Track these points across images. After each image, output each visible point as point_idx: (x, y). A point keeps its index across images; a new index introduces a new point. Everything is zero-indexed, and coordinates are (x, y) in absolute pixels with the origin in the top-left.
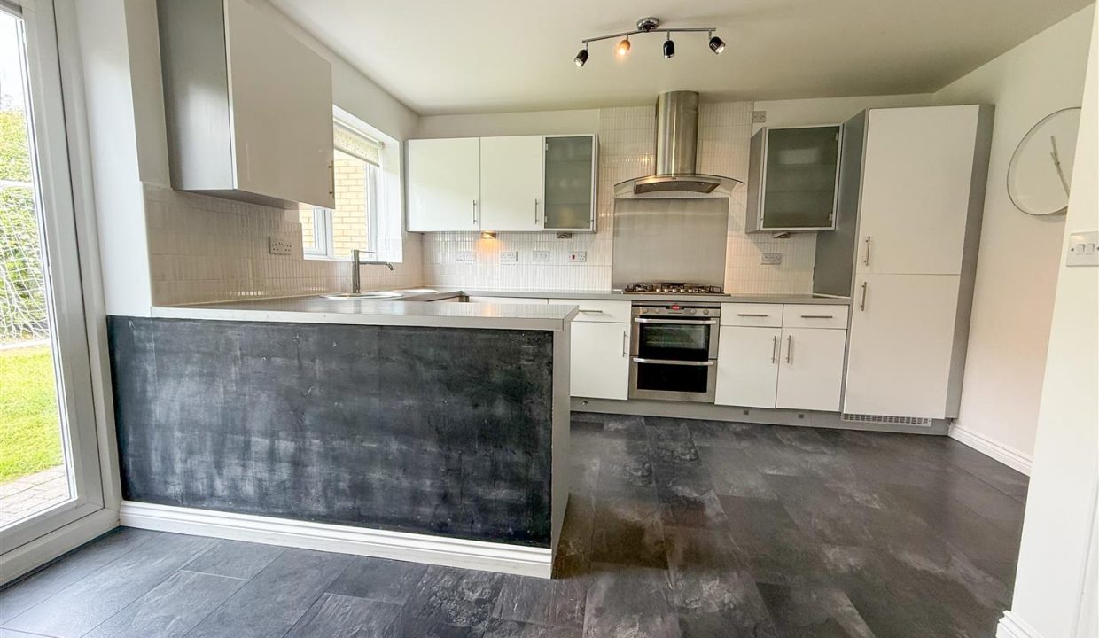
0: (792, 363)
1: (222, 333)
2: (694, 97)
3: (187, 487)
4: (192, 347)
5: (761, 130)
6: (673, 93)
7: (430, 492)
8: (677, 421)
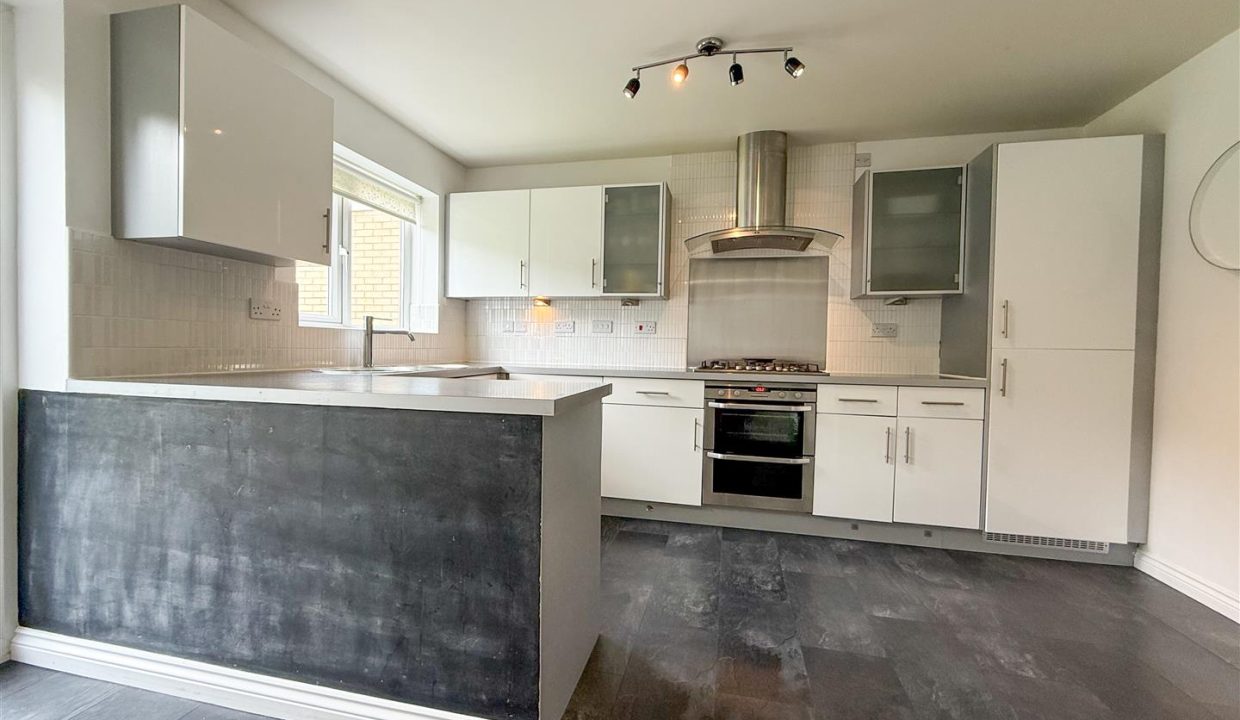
0: (912, 463)
1: (143, 412)
2: (780, 138)
3: (92, 612)
4: (108, 430)
5: (864, 174)
6: (756, 133)
7: (381, 635)
8: (763, 535)
